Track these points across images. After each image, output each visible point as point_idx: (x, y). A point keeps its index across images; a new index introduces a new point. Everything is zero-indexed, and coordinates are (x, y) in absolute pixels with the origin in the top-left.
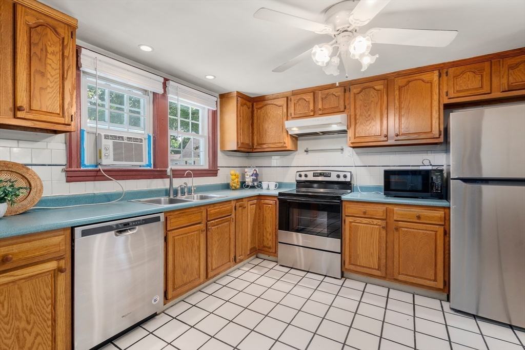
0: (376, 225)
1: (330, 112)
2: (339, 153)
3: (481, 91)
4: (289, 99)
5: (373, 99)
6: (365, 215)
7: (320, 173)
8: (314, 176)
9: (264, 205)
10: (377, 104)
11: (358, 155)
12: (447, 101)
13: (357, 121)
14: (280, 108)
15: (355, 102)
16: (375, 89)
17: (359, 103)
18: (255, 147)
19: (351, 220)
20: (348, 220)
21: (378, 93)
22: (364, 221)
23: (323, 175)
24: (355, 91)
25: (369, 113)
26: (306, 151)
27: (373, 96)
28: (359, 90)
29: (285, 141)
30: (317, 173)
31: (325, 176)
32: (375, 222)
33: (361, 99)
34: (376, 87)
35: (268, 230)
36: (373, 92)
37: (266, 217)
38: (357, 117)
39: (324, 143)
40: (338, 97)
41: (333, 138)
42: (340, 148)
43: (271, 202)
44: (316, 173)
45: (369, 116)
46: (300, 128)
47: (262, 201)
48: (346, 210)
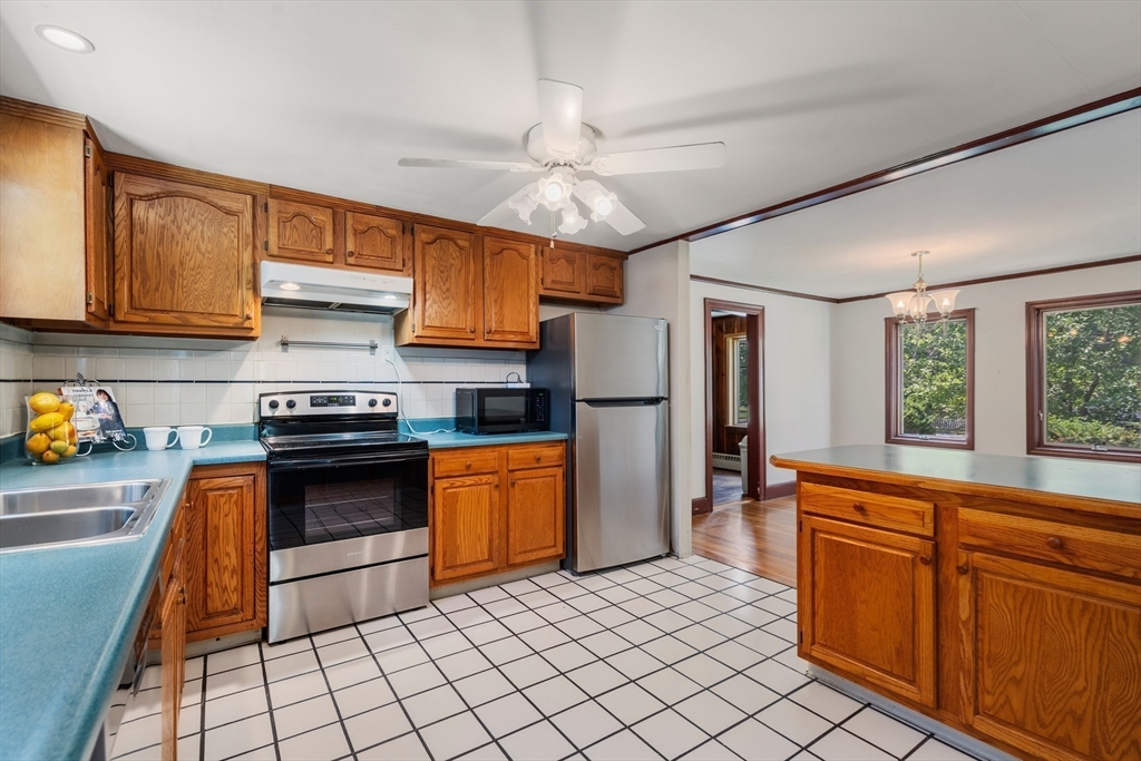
0: (486, 484)
1: (373, 265)
2: (367, 353)
3: (570, 288)
4: (260, 201)
5: (453, 262)
6: (469, 471)
7: (329, 397)
8: (312, 405)
9: (210, 494)
10: (460, 271)
11: (404, 360)
12: (542, 292)
13: (427, 296)
14: (232, 218)
15: (423, 258)
16: (457, 245)
17: (430, 262)
18: (120, 317)
19: (445, 486)
20: (440, 485)
21: (461, 254)
22: (468, 481)
23: (337, 402)
24: (424, 237)
25: (447, 285)
26: (285, 344)
27: (454, 256)
28: (432, 237)
29: (247, 312)
30: (322, 397)
31: (341, 405)
32: (485, 478)
33: (435, 255)
34: (459, 242)
35: (227, 562)
36: (452, 248)
37: (216, 528)
38: (428, 288)
39: (331, 329)
40: (393, 238)
41: (352, 319)
42: (368, 343)
43: (239, 481)
44: (317, 397)
45: (448, 290)
46: (304, 287)
47: (202, 482)
48: (436, 467)
